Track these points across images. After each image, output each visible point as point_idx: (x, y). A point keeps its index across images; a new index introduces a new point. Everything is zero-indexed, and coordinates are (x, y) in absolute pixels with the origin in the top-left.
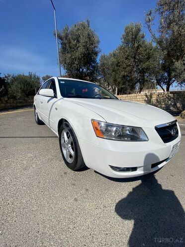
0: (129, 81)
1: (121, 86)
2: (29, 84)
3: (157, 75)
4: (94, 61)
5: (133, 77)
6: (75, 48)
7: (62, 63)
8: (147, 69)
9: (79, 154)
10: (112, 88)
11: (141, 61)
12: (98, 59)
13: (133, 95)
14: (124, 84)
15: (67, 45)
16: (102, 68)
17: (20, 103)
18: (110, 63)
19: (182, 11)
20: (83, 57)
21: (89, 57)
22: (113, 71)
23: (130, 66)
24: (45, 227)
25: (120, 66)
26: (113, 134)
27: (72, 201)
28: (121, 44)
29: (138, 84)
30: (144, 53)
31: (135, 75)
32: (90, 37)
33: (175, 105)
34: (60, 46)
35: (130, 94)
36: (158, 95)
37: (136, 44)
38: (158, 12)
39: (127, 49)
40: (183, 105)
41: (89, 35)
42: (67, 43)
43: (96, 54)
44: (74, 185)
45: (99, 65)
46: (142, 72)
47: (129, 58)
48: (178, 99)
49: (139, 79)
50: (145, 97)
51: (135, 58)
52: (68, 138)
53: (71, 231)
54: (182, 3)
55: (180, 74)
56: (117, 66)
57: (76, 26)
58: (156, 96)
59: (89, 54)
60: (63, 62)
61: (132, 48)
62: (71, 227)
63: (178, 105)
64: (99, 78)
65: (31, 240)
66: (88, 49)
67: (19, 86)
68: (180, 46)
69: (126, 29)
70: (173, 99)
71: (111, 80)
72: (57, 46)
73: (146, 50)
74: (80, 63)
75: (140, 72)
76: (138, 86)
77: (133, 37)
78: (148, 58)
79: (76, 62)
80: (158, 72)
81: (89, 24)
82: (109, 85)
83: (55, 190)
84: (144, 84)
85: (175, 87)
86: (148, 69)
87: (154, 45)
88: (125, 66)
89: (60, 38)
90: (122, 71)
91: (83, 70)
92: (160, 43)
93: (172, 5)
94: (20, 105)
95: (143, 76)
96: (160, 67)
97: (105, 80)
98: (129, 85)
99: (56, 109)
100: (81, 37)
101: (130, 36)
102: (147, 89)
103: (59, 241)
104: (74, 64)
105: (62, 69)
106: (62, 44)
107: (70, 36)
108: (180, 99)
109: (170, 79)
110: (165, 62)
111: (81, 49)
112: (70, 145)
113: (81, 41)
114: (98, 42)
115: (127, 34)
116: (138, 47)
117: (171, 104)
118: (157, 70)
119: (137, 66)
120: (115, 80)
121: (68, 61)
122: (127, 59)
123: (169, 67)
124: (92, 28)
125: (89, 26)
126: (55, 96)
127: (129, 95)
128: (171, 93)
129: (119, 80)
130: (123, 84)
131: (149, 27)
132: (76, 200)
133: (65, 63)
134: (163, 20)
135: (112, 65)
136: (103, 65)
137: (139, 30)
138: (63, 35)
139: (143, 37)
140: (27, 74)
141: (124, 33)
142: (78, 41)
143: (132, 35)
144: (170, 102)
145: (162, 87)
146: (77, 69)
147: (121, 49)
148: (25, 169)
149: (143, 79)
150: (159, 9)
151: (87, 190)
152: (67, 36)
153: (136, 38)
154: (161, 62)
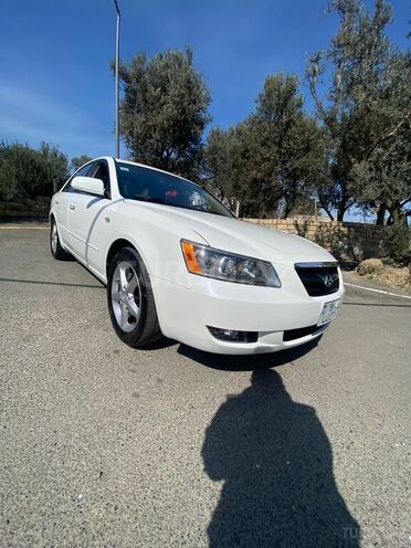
0: (264, 192)
1: (248, 200)
2: (38, 169)
3: (321, 188)
4: (196, 140)
5: (273, 183)
6: (157, 105)
7: (123, 133)
8: (302, 171)
9: (149, 310)
10: (230, 202)
11: (291, 154)
12: (205, 136)
13: (270, 221)
14: (254, 196)
15: (140, 95)
16: (211, 156)
17: (14, 209)
18: (229, 148)
19: (377, 63)
20: (174, 126)
21: (184, 129)
22: (234, 166)
23: (269, 159)
24: (71, 436)
25: (248, 158)
26: (220, 270)
27: (129, 396)
28: (255, 112)
29: (283, 200)
30: (300, 139)
31: (279, 181)
32: (190, 85)
33: (350, 251)
34: (123, 94)
35: (264, 218)
36: (320, 227)
37: (284, 117)
38: (331, 59)
39: (265, 124)
40: (365, 252)
41: (189, 82)
42: (139, 92)
43: (201, 124)
44: (134, 371)
45: (205, 148)
46: (294, 176)
47: (269, 143)
48: (356, 238)
49: (286, 191)
50: (293, 227)
51: (280, 146)
52: (129, 281)
53: (122, 442)
54: (379, 48)
55: (362, 187)
56: (244, 156)
57: (161, 57)
58: (315, 228)
59: (186, 121)
60: (127, 130)
61: (277, 124)
62: (124, 436)
63: (357, 250)
64: (204, 177)
65: (40, 458)
66: (184, 111)
67: (14, 170)
68: (367, 133)
69: (267, 83)
70: (348, 237)
71: (229, 185)
72: (116, 94)
73: (303, 133)
74: (163, 138)
75: (288, 176)
76: (282, 204)
77: (280, 102)
78: (307, 149)
79: (156, 135)
80: (323, 181)
81: (190, 59)
82: (223, 195)
83: (92, 378)
84: (294, 201)
85: (354, 215)
86: (304, 171)
87: (320, 124)
88: (258, 158)
89: (124, 76)
90: (252, 169)
91: (169, 155)
92: (330, 121)
93: (359, 49)
94: (15, 213)
95: (294, 185)
96: (329, 171)
97: (216, 185)
98: (264, 201)
99: (108, 220)
100: (172, 82)
101: (274, 100)
102: (301, 213)
103: (98, 459)
104: (151, 137)
105: (122, 145)
106: (126, 90)
107: (146, 76)
108: (361, 239)
109: (346, 199)
110: (339, 162)
111: (170, 110)
112: (131, 295)
113: (172, 92)
114: (208, 100)
115: (269, 94)
116: (288, 125)
117: (343, 247)
118: (321, 175)
119: (284, 162)
120: (237, 187)
121: (138, 130)
122: (263, 144)
123: (344, 174)
124: (196, 68)
125: (190, 63)
126: (107, 195)
127: (262, 221)
128: (345, 225)
129: (245, 187)
130: (252, 197)
131: (312, 85)
132: (136, 395)
133: (131, 134)
134: (339, 77)
135: (233, 153)
136: (214, 150)
137: (291, 91)
138: (131, 71)
139: (299, 105)
140: (36, 147)
141: (262, 91)
142: (164, 90)
143: (278, 96)
144: (340, 243)
145: (329, 213)
146: (157, 150)
147: (253, 122)
148: (27, 340)
149: (294, 192)
150: (335, 53)
151: (160, 381)
152: (139, 75)
153: (285, 104)
154: (331, 161)
